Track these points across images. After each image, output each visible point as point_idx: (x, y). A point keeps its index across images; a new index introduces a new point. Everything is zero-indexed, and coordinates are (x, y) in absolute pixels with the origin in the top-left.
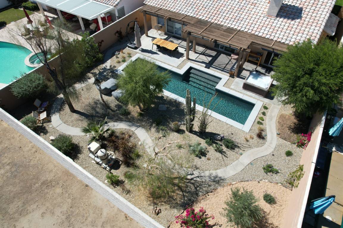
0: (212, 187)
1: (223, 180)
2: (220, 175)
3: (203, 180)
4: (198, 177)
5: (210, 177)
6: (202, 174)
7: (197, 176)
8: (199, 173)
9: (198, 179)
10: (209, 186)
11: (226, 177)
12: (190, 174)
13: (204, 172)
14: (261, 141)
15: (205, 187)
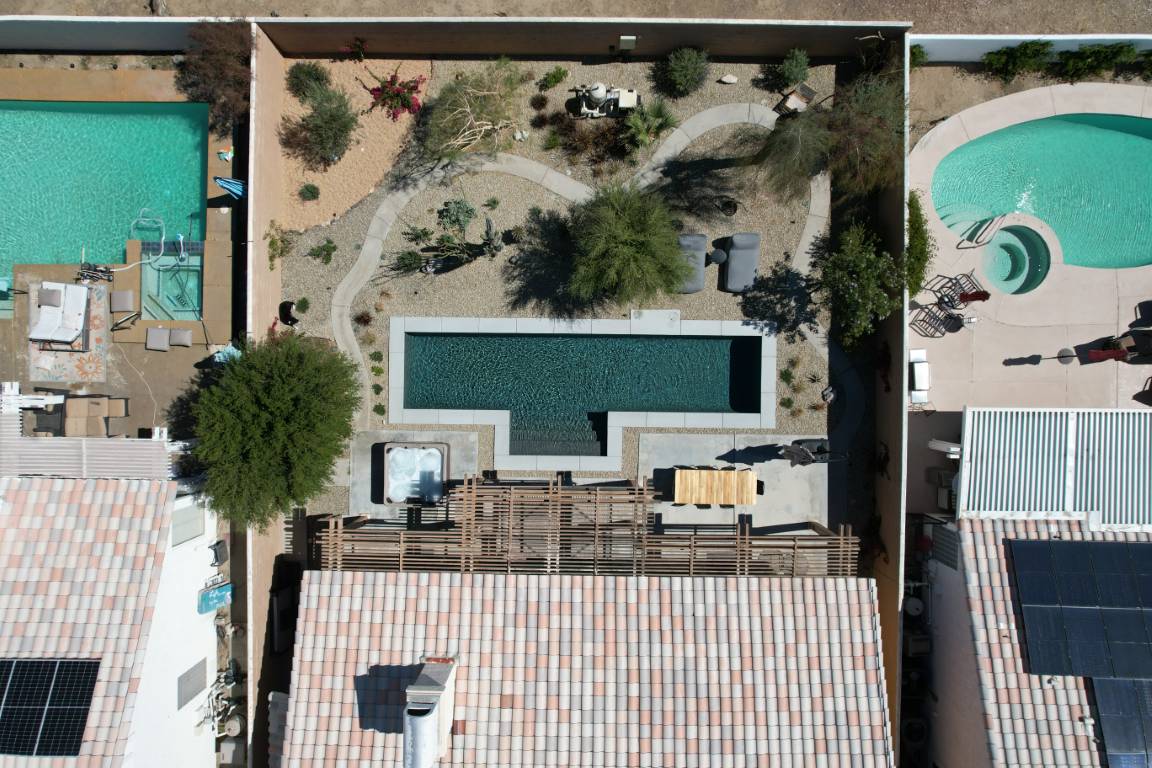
0: (402, 165)
1: (392, 188)
2: (400, 194)
3: (421, 168)
4: (432, 169)
5: (415, 181)
6: (428, 177)
7: (436, 170)
8: (435, 178)
9: (429, 165)
10: (407, 165)
11: (389, 196)
12: (447, 166)
13: (428, 183)
14: (360, 310)
15: (413, 159)
